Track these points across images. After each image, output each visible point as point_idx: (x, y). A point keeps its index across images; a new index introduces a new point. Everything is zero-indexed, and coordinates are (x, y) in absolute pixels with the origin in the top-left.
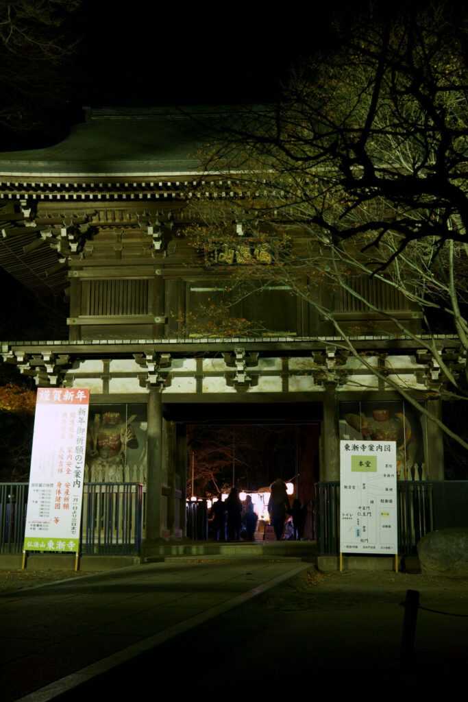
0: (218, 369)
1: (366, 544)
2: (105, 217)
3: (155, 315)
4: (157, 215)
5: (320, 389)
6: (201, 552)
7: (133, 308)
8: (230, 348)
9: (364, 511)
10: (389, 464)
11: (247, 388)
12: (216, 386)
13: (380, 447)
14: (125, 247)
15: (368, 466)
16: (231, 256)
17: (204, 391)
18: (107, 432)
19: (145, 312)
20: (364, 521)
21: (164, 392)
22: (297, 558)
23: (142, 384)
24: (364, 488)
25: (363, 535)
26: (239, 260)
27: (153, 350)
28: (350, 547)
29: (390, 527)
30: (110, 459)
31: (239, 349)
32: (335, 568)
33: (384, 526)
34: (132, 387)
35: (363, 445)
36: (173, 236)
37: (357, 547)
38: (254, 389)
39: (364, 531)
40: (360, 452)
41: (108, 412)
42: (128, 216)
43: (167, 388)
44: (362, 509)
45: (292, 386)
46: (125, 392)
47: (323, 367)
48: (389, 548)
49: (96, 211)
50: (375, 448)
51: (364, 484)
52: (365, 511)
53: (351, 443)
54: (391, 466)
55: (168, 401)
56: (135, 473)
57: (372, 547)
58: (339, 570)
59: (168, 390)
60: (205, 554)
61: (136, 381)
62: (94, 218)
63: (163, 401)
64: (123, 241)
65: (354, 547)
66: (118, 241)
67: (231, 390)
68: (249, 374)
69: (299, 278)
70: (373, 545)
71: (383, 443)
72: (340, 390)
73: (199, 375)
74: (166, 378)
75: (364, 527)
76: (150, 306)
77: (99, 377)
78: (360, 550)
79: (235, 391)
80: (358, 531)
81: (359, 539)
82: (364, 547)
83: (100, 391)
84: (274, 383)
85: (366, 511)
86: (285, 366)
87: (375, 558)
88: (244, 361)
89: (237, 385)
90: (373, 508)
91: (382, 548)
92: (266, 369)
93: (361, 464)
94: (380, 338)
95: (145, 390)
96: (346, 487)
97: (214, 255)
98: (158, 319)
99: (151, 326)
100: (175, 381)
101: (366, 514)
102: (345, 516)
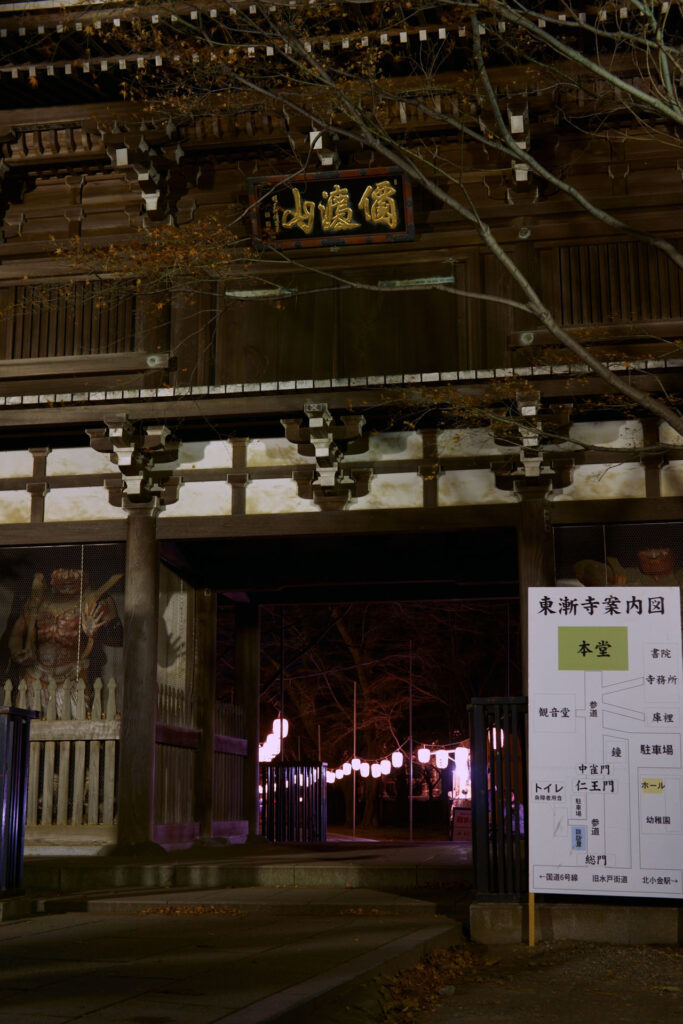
0: (279, 462)
1: (600, 870)
2: (37, 145)
3: (151, 351)
4: (143, 128)
5: (507, 497)
6: (212, 881)
7: (103, 340)
8: (294, 403)
9: (595, 777)
10: (660, 648)
11: (344, 502)
12: (274, 498)
13: (635, 603)
14: (91, 213)
15: (603, 654)
16: (310, 214)
17: (248, 510)
18: (56, 609)
19: (128, 345)
20: (594, 804)
21: (162, 515)
22: (425, 903)
23: (114, 501)
24: (594, 714)
25: (594, 846)
26: (326, 224)
27: (124, 415)
28: (557, 877)
29: (667, 821)
30: (59, 670)
31: (314, 407)
32: (518, 935)
33: (649, 820)
34: (92, 506)
35: (590, 599)
36: (189, 185)
37: (575, 878)
38: (360, 504)
39: (596, 832)
40: (581, 619)
41: (57, 568)
42: (84, 140)
43: (167, 506)
44: (588, 771)
45: (447, 493)
46: (78, 518)
47: (516, 449)
48: (667, 881)
49: (15, 129)
50: (622, 607)
51: (593, 704)
52: (597, 778)
53: (556, 594)
54: (666, 653)
55: (171, 535)
56: (97, 696)
57: (617, 879)
58: (526, 942)
59: (170, 511)
60: (222, 886)
61: (102, 492)
62: (14, 148)
63: (159, 536)
64: (85, 201)
65: (567, 877)
66: (75, 203)
67: (308, 506)
68: (346, 469)
69: (461, 258)
70: (621, 873)
71: (644, 593)
72: (557, 499)
73: (238, 476)
74: (168, 487)
75: (595, 822)
76: (139, 335)
77: (23, 488)
78: (585, 887)
79: (316, 509)
80: (578, 832)
81: (581, 855)
82: (596, 878)
83: (26, 516)
84: (405, 487)
85: (600, 778)
86: (430, 448)
87: (627, 910)
88: (330, 435)
89: (323, 494)
90: (619, 770)
91: (645, 880)
92: (386, 457)
93: (584, 648)
94: (643, 366)
95: (120, 513)
96: (543, 712)
97: (272, 215)
98: (153, 360)
99: (141, 375)
100: (187, 490)
101: (600, 785)
102: (541, 792)
